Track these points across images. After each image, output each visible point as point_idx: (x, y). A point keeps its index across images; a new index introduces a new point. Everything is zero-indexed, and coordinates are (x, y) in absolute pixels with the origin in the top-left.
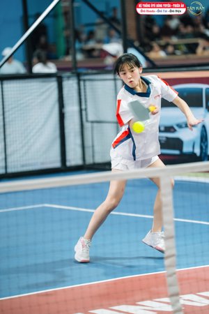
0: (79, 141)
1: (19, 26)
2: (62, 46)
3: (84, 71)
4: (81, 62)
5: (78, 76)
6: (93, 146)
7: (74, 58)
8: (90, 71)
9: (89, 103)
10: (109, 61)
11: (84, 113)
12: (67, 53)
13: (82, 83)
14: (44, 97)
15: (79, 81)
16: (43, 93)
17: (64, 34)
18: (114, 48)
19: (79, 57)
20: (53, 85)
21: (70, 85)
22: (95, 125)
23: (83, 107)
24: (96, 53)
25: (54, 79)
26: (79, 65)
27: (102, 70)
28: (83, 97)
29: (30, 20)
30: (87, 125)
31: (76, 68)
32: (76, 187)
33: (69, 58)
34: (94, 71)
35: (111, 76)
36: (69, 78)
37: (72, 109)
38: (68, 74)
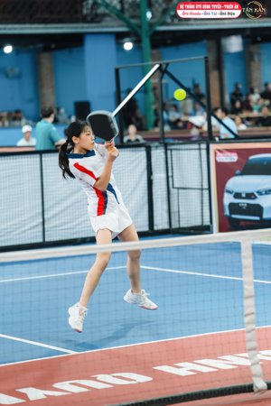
0: (166, 207)
1: (112, 101)
2: (152, 118)
3: (171, 141)
4: (168, 133)
5: (166, 146)
6: (179, 212)
7: (163, 129)
8: (176, 141)
9: (174, 171)
10: (195, 132)
11: (170, 179)
12: (156, 125)
13: (169, 152)
14: (134, 164)
15: (166, 150)
16: (133, 161)
17: (153, 107)
18: (199, 120)
19: (167, 128)
20: (142, 153)
21: (158, 154)
22: (180, 191)
23: (170, 174)
24: (180, 124)
25: (143, 149)
26: (166, 136)
27: (188, 140)
28: (170, 165)
29: (122, 95)
30: (173, 192)
31: (164, 138)
32: (162, 249)
33: (157, 130)
34: (180, 142)
35: (196, 146)
36: (157, 147)
37: (159, 176)
38: (156, 144)
